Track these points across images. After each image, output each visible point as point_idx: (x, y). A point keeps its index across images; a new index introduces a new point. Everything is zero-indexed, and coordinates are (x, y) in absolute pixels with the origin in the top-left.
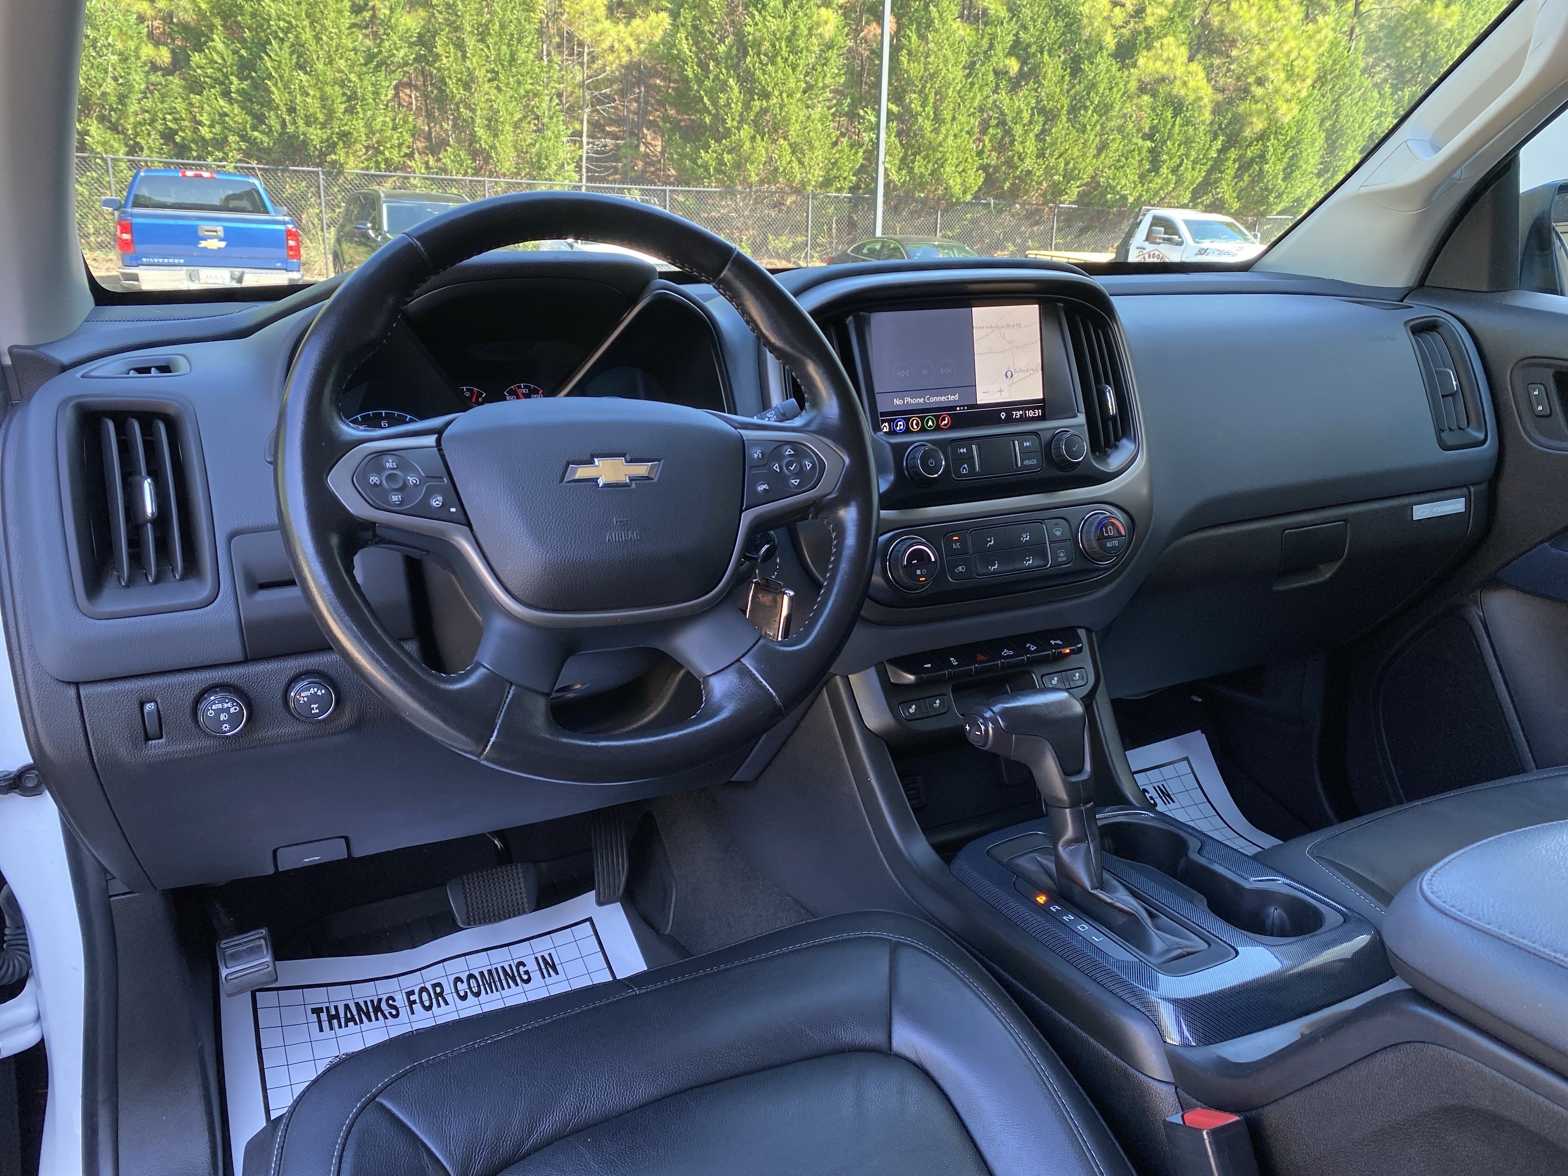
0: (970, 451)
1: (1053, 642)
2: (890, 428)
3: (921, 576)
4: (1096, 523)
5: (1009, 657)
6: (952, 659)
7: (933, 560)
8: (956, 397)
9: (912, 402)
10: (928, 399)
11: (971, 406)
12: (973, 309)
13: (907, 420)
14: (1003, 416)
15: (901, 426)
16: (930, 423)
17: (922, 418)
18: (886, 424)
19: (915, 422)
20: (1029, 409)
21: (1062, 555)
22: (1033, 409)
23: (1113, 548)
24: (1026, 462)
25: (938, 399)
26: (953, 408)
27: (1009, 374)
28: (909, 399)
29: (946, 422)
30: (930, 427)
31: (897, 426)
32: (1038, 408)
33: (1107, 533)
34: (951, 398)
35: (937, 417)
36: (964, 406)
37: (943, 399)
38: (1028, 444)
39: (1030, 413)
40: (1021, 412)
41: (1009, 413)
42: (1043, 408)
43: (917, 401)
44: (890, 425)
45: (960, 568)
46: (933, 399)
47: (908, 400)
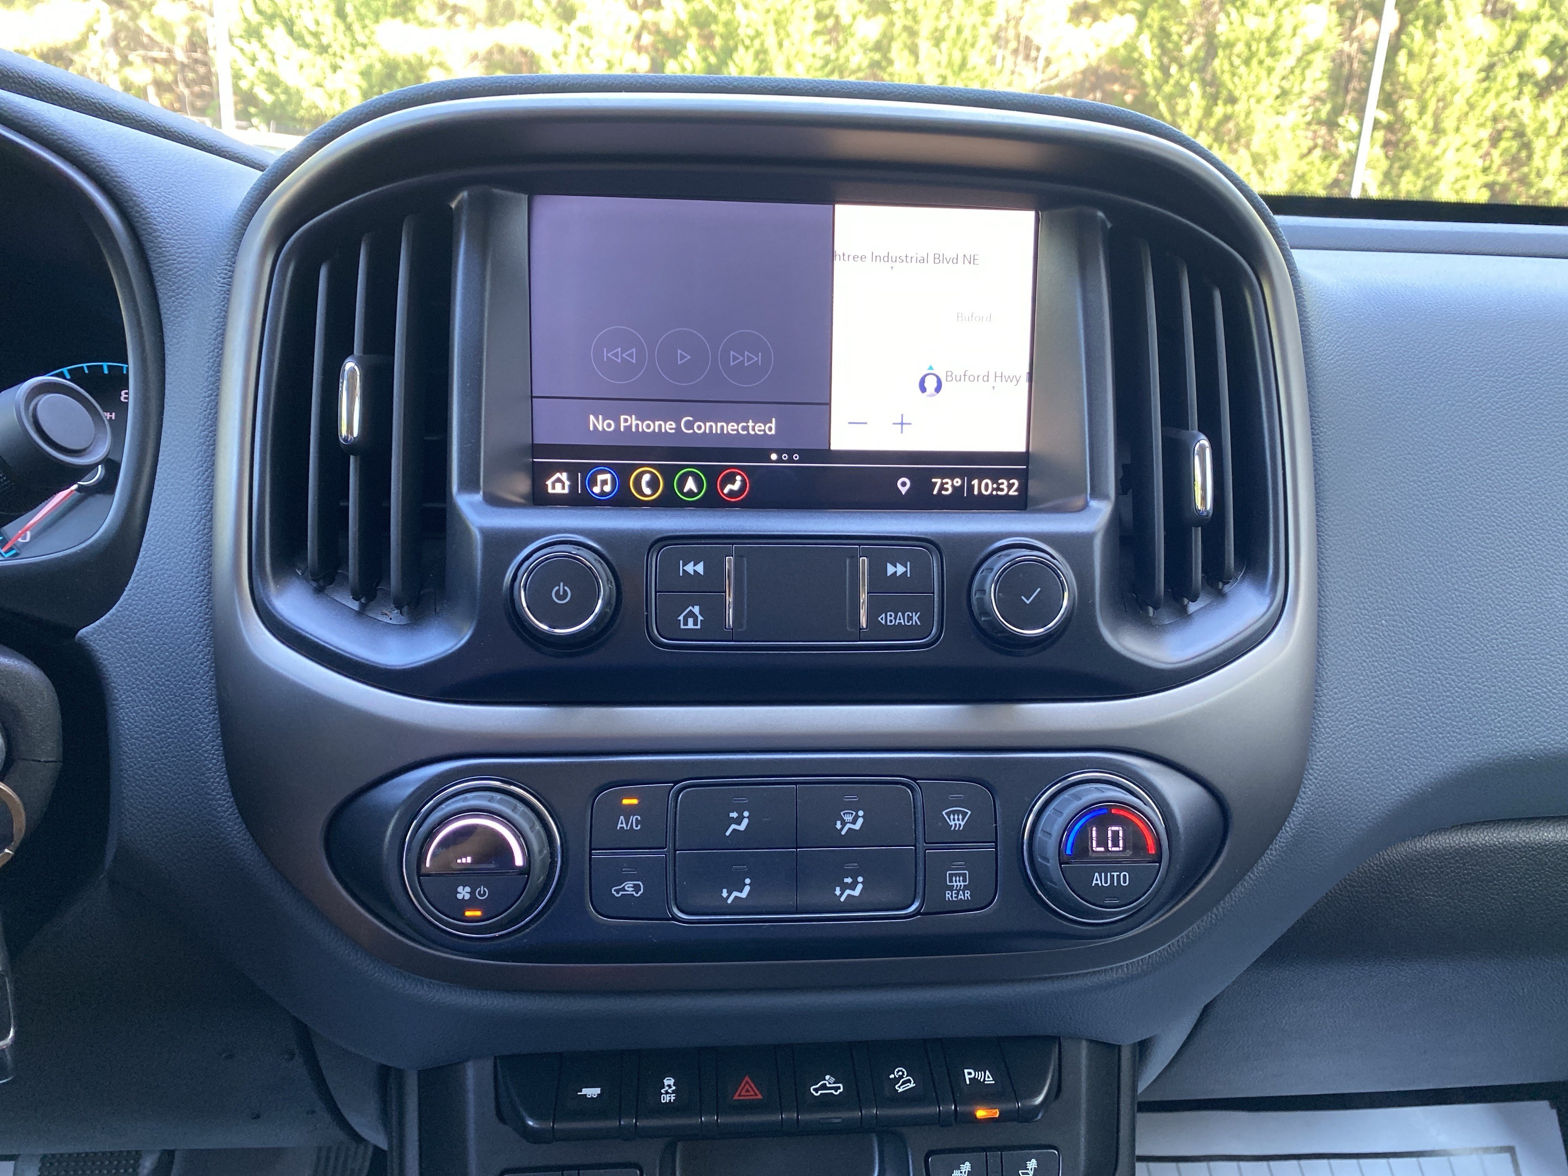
0: (715, 569)
1: (969, 1074)
2: (573, 487)
3: (472, 903)
4: (1077, 805)
5: (827, 1102)
6: (669, 1081)
7: (519, 861)
8: (770, 428)
9: (643, 427)
10: (689, 425)
11: (807, 455)
12: (837, 207)
13: (622, 474)
14: (904, 485)
15: (604, 484)
16: (690, 485)
17: (668, 473)
18: (564, 476)
19: (646, 478)
20: (981, 475)
21: (958, 883)
22: (995, 476)
23: (1114, 891)
24: (888, 619)
25: (717, 427)
26: (764, 454)
27: (931, 383)
28: (633, 421)
29: (736, 486)
30: (691, 493)
31: (593, 482)
32: (1008, 475)
33: (1102, 842)
34: (758, 428)
35: (712, 474)
36: (791, 452)
37: (731, 428)
38: (900, 569)
39: (984, 487)
40: (958, 482)
41: (922, 481)
42: (1024, 477)
43: (655, 426)
44: (573, 479)
45: (629, 886)
46: (703, 427)
47: (630, 421)
